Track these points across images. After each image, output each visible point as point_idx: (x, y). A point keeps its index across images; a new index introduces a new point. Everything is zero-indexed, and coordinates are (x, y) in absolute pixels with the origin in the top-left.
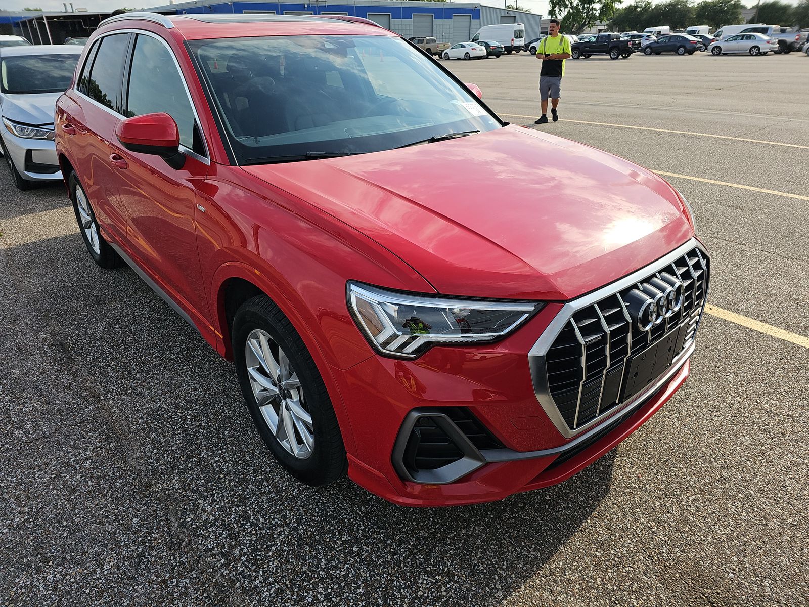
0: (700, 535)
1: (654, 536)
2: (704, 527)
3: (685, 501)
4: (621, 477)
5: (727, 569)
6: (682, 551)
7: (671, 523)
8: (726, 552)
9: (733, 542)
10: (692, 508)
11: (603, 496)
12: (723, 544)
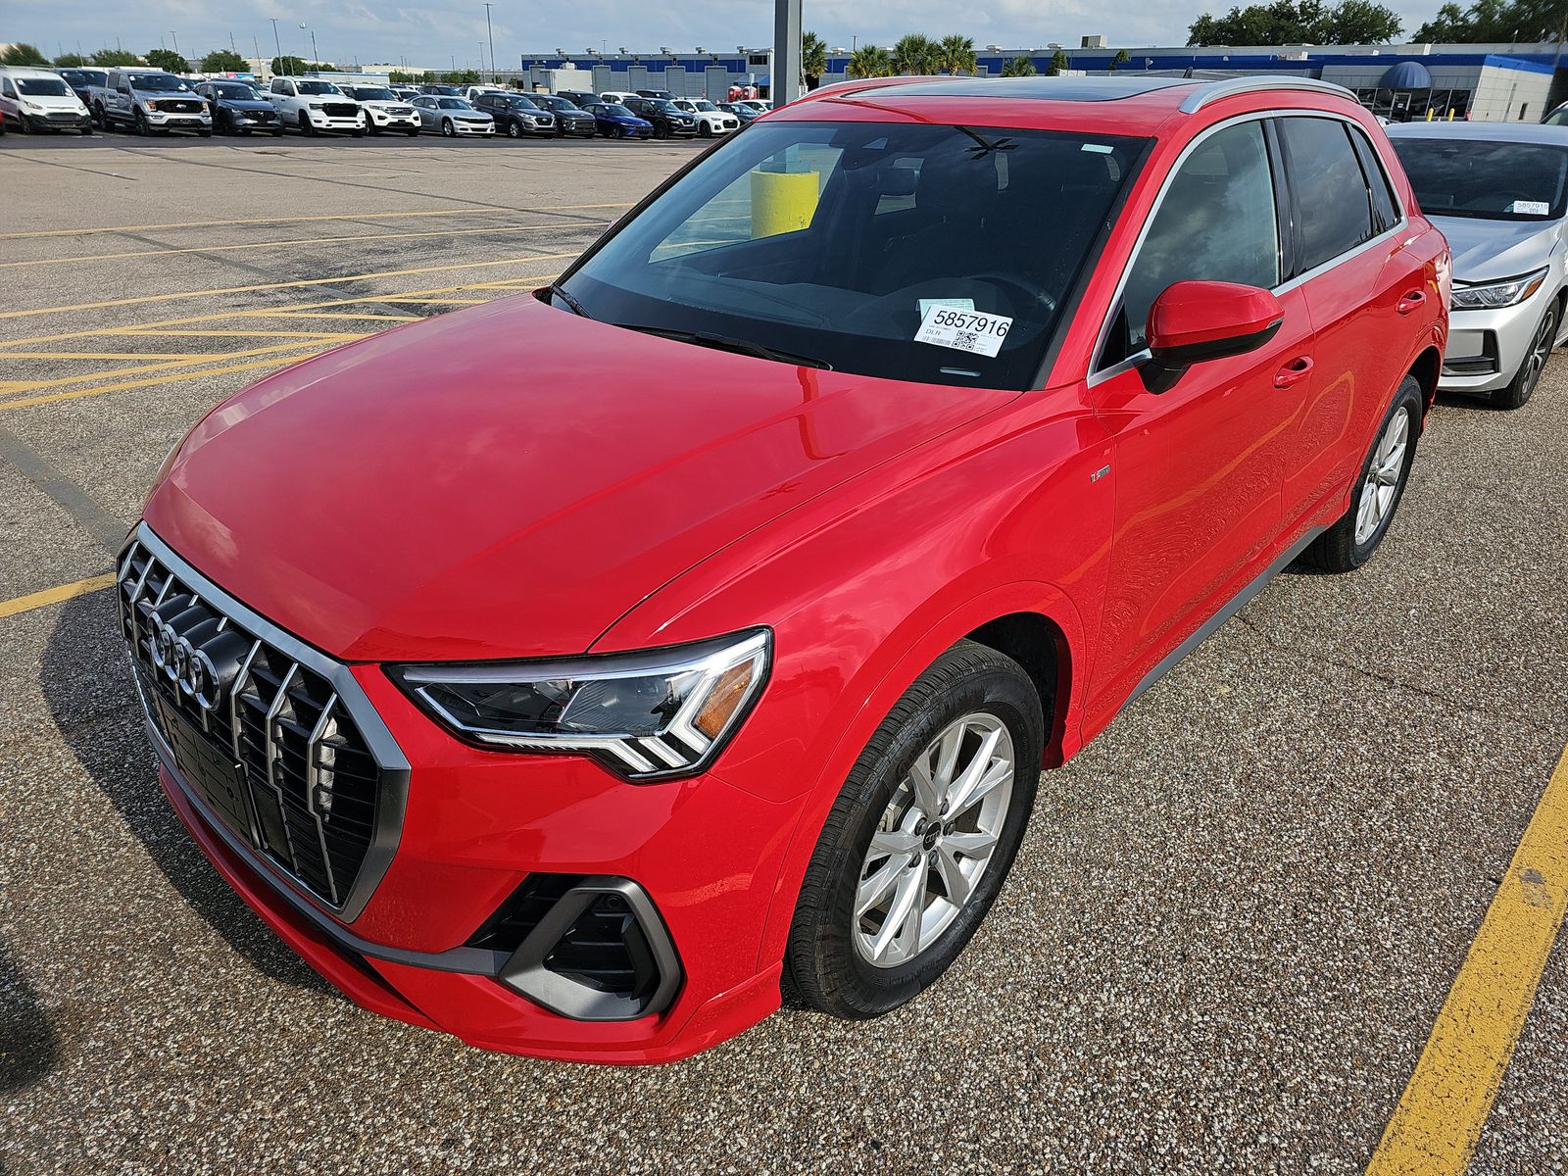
0: (108, 1089)
1: (142, 1017)
2: (118, 1101)
3: (189, 1089)
4: (291, 1000)
5: (24, 1107)
6: (93, 1051)
7: (156, 1050)
8: (54, 1118)
9: (64, 1139)
10: (168, 1095)
11: (259, 966)
12: (70, 1120)
